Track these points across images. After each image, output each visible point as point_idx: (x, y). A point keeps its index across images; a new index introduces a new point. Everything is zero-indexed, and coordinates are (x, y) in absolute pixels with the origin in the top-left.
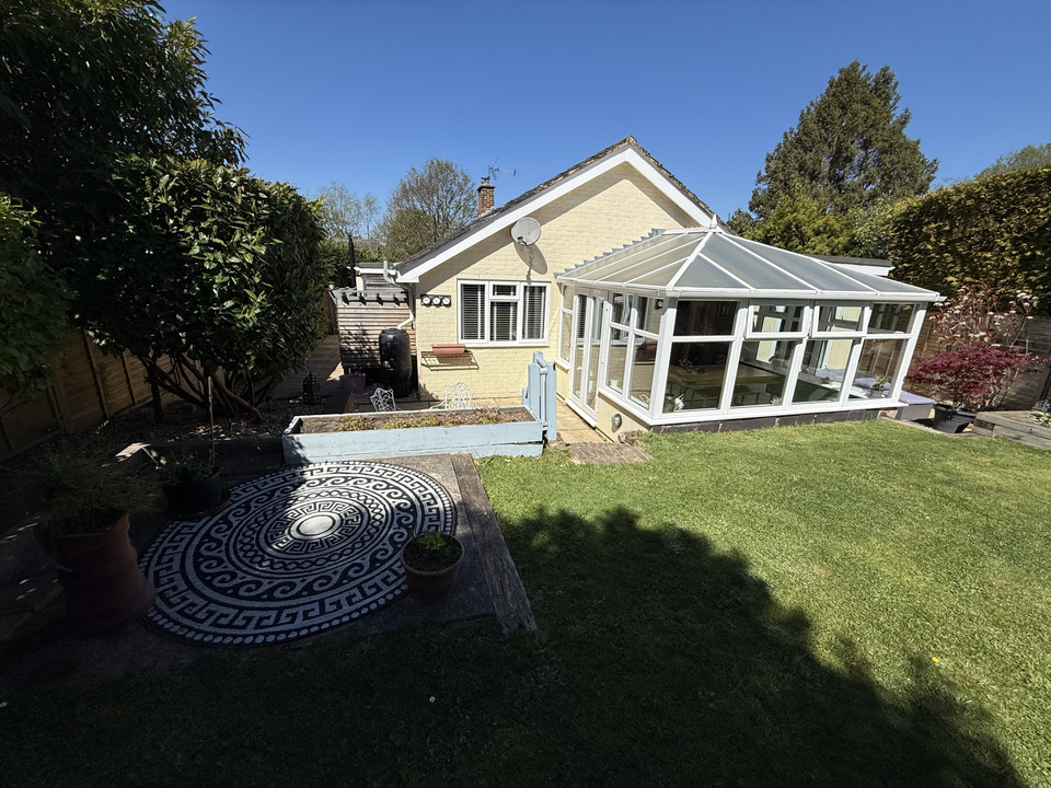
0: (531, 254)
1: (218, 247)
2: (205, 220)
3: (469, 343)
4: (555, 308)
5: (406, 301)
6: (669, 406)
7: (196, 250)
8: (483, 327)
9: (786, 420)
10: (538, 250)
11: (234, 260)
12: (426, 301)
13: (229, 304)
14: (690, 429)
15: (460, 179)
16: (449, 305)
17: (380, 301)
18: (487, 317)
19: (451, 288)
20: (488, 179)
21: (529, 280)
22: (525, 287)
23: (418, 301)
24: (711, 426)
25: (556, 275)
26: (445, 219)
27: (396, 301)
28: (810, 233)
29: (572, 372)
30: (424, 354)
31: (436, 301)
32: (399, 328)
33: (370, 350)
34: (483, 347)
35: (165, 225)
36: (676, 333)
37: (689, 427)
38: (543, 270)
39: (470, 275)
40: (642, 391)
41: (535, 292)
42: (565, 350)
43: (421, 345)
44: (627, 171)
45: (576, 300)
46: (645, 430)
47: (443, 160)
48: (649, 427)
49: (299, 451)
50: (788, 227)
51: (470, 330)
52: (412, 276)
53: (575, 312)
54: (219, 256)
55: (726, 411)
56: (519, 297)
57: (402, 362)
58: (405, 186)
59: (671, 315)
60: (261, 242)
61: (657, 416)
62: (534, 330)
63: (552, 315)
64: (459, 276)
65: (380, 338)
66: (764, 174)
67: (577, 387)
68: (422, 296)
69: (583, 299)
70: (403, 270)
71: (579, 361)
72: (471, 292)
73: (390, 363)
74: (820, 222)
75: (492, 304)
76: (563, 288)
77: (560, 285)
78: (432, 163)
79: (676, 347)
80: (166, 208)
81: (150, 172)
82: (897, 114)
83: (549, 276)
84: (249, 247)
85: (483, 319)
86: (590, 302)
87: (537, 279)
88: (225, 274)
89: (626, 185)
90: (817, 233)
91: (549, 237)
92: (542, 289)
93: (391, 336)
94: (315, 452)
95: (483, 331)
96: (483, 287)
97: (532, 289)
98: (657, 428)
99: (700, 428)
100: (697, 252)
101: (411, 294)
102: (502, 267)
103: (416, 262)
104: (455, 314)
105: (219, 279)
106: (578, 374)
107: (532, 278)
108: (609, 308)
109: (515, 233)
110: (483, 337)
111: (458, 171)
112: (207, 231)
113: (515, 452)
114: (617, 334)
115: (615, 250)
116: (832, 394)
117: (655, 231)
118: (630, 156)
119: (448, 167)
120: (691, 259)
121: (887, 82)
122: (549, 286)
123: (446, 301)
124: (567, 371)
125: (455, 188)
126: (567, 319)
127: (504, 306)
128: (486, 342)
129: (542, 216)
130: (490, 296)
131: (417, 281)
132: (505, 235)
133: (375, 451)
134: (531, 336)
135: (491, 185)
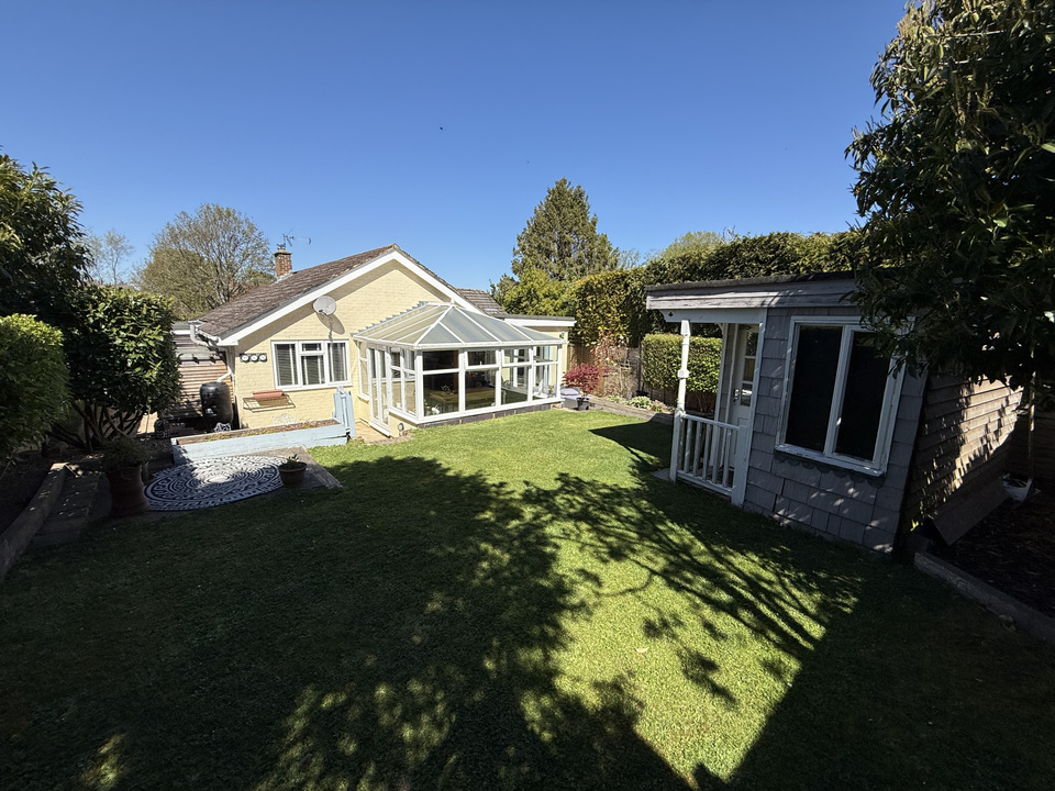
0: (331, 321)
1: (132, 339)
2: (124, 324)
3: (285, 388)
4: (353, 358)
5: (222, 359)
6: (427, 412)
7: (119, 341)
8: (296, 375)
9: (499, 414)
10: (336, 318)
11: (141, 345)
12: (245, 358)
13: (138, 369)
14: (442, 424)
15: (245, 227)
16: (266, 360)
17: (196, 360)
18: (299, 368)
19: (267, 347)
20: (284, 245)
21: (331, 339)
22: (329, 345)
23: (237, 359)
24: (455, 421)
25: (352, 335)
26: (229, 267)
27: (212, 359)
28: (541, 296)
29: (371, 402)
30: (246, 400)
31: (254, 358)
32: (219, 381)
33: (188, 402)
34: (297, 389)
35: (100, 329)
36: (424, 370)
38: (342, 331)
39: (282, 337)
40: (411, 407)
41: (337, 348)
42: (365, 387)
43: (238, 394)
44: (395, 265)
45: (369, 352)
46: (414, 428)
47: (224, 206)
48: (417, 425)
49: (184, 455)
50: (529, 292)
51: (285, 377)
52: (231, 340)
53: (369, 360)
54: (133, 343)
55: (463, 412)
56: (324, 351)
57: (224, 407)
58: (173, 230)
59: (419, 360)
60: (159, 334)
61: (420, 418)
62: (339, 373)
63: (352, 363)
64: (273, 338)
65: (202, 391)
66: (517, 248)
67: (376, 414)
68: (241, 355)
69: (373, 351)
70: (223, 335)
71: (375, 395)
72: (283, 349)
73: (213, 409)
74: (545, 289)
75: (302, 357)
76: (358, 343)
77: (356, 341)
78: (208, 208)
79: (426, 378)
80: (102, 320)
81: (93, 301)
82: (591, 216)
83: (346, 336)
84: (152, 337)
85: (295, 369)
86: (377, 354)
87: (337, 338)
88: (137, 353)
89: (396, 273)
90: (546, 296)
91: (342, 308)
92: (343, 345)
93: (212, 388)
94: (196, 455)
95: (296, 378)
96: (293, 346)
97: (335, 345)
98: (421, 426)
99: (448, 423)
100: (438, 321)
101: (226, 355)
102: (308, 330)
103: (234, 330)
104: (271, 366)
105: (133, 356)
106: (375, 403)
107: (333, 337)
108: (388, 357)
109: (317, 307)
110: (296, 383)
111: (242, 218)
112: (124, 330)
113: (330, 443)
114: (397, 374)
116: (524, 398)
117: (422, 303)
118: (396, 256)
119: (229, 214)
120: (433, 326)
121: (580, 195)
122: (347, 342)
123: (262, 358)
124: (367, 402)
125: (240, 236)
126: (363, 365)
127: (312, 359)
128: (300, 386)
129: (335, 295)
130: (300, 352)
131: (237, 344)
132: (309, 308)
133: (238, 450)
134: (338, 379)
135: (287, 251)
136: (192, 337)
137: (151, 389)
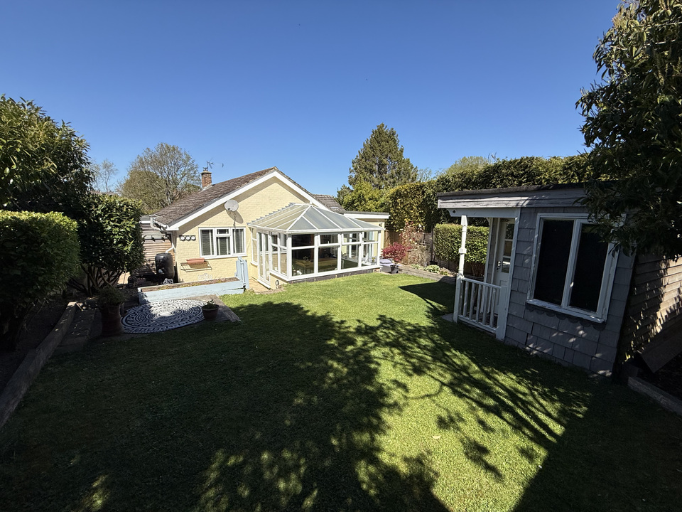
0: (235, 215)
2: (113, 217)
3: (206, 257)
4: (248, 239)
5: (168, 238)
6: (294, 273)
7: (109, 228)
8: (213, 249)
9: (340, 275)
10: (238, 213)
11: (122, 230)
12: (183, 238)
13: (120, 245)
14: (303, 282)
15: (184, 157)
16: (195, 240)
17: (153, 239)
18: (215, 244)
19: (196, 231)
20: (207, 168)
22: (233, 230)
23: (178, 239)
24: (312, 280)
25: (248, 224)
26: (174, 182)
27: (163, 239)
28: (367, 199)
29: (259, 267)
30: (182, 264)
31: (188, 238)
32: (167, 252)
33: (147, 265)
34: (213, 258)
35: (99, 220)
36: (293, 246)
37: (303, 281)
38: (241, 221)
39: (205, 225)
40: (284, 270)
41: (238, 232)
42: (255, 257)
43: (178, 260)
44: (275, 180)
45: (258, 235)
46: (285, 283)
47: (171, 145)
48: (287, 282)
49: (145, 298)
50: (360, 196)
51: (206, 250)
52: (175, 227)
53: (258, 240)
54: (118, 229)
55: (316, 273)
56: (230, 234)
57: (169, 268)
58: (141, 159)
59: (289, 240)
60: (133, 224)
61: (290, 277)
62: (239, 248)
63: (247, 242)
64: (199, 226)
65: (156, 258)
66: (352, 168)
67: (261, 274)
68: (180, 236)
69: (260, 234)
70: (170, 224)
71: (261, 262)
72: (205, 233)
73: (162, 270)
74: (370, 194)
75: (217, 238)
76: (252, 229)
77: (250, 228)
78: (162, 145)
79: (294, 251)
81: (95, 204)
82: (399, 147)
83: (244, 224)
84: (128, 225)
85: (213, 245)
86: (263, 236)
87: (238, 226)
88: (119, 235)
89: (276, 185)
90: (370, 199)
91: (242, 207)
92: (242, 230)
93: (162, 257)
94: (152, 298)
95: (213, 251)
96: (212, 231)
97: (237, 230)
98: (290, 282)
99: (307, 281)
100: (301, 216)
101: (171, 236)
102: (221, 221)
103: (176, 221)
104: (198, 244)
105: (117, 237)
106: (261, 267)
107: (236, 225)
108: (270, 238)
109: (226, 206)
110: (213, 254)
111: (182, 152)
113: (233, 293)
114: (275, 249)
115: (274, 212)
116: (356, 265)
117: (292, 204)
118: (276, 174)
119: (174, 149)
120: (298, 219)
121: (393, 134)
122: (244, 229)
123: (193, 238)
124: (256, 267)
125: (181, 162)
126: (254, 243)
127: (223, 239)
128: (215, 255)
129: (238, 199)
130: (216, 235)
131: (178, 229)
132: (222, 207)
133: (177, 296)
134: (238, 252)
135: (209, 172)
136: (151, 225)
137: (127, 257)
